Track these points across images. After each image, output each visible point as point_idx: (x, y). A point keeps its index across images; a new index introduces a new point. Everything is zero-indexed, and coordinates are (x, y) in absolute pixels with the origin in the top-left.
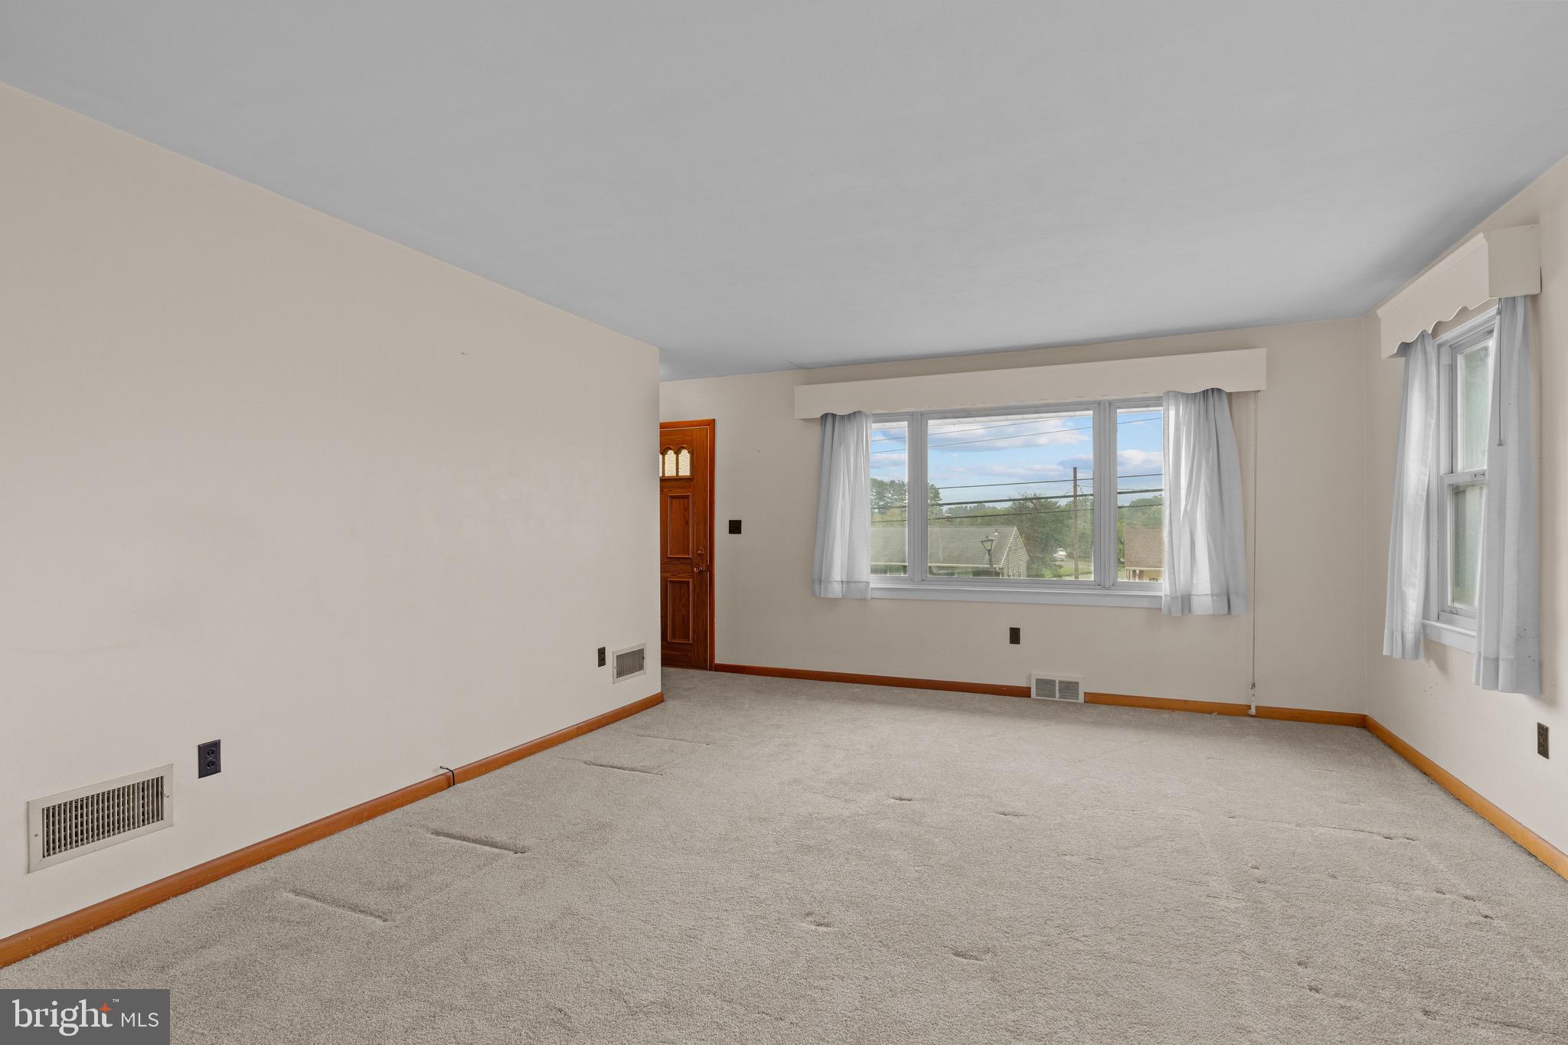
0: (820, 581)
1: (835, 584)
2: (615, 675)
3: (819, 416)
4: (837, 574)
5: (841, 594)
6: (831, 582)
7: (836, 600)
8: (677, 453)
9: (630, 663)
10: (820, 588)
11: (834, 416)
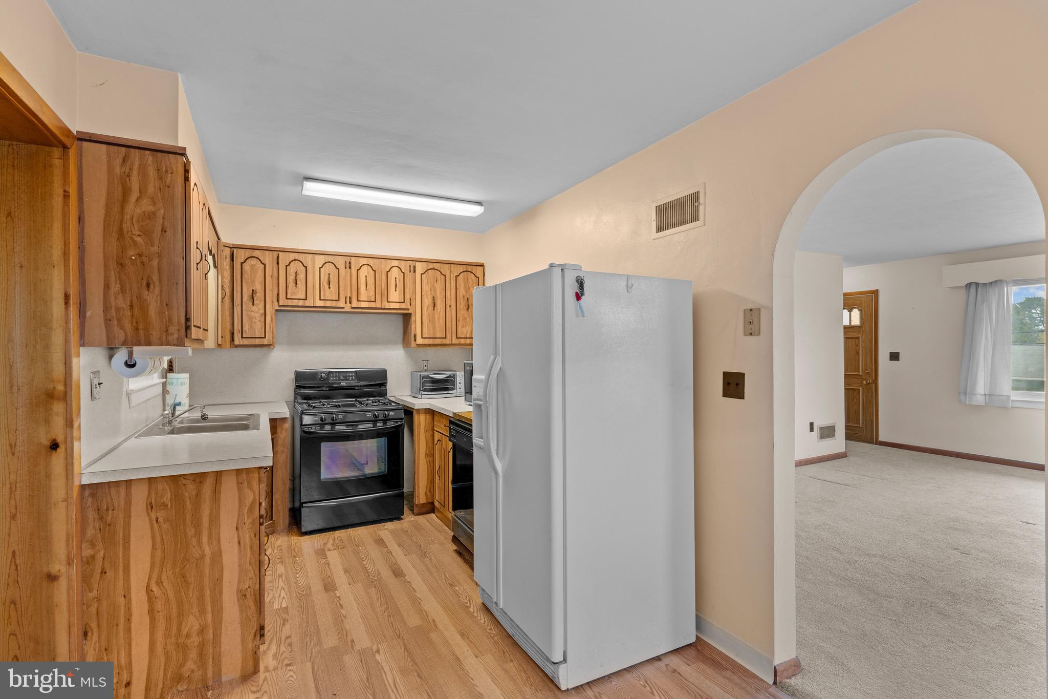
0: (966, 393)
1: (979, 396)
2: (819, 438)
3: (965, 285)
4: (981, 387)
5: (984, 403)
6: (975, 394)
7: (979, 407)
8: (850, 311)
9: (827, 432)
10: (966, 398)
11: (977, 284)
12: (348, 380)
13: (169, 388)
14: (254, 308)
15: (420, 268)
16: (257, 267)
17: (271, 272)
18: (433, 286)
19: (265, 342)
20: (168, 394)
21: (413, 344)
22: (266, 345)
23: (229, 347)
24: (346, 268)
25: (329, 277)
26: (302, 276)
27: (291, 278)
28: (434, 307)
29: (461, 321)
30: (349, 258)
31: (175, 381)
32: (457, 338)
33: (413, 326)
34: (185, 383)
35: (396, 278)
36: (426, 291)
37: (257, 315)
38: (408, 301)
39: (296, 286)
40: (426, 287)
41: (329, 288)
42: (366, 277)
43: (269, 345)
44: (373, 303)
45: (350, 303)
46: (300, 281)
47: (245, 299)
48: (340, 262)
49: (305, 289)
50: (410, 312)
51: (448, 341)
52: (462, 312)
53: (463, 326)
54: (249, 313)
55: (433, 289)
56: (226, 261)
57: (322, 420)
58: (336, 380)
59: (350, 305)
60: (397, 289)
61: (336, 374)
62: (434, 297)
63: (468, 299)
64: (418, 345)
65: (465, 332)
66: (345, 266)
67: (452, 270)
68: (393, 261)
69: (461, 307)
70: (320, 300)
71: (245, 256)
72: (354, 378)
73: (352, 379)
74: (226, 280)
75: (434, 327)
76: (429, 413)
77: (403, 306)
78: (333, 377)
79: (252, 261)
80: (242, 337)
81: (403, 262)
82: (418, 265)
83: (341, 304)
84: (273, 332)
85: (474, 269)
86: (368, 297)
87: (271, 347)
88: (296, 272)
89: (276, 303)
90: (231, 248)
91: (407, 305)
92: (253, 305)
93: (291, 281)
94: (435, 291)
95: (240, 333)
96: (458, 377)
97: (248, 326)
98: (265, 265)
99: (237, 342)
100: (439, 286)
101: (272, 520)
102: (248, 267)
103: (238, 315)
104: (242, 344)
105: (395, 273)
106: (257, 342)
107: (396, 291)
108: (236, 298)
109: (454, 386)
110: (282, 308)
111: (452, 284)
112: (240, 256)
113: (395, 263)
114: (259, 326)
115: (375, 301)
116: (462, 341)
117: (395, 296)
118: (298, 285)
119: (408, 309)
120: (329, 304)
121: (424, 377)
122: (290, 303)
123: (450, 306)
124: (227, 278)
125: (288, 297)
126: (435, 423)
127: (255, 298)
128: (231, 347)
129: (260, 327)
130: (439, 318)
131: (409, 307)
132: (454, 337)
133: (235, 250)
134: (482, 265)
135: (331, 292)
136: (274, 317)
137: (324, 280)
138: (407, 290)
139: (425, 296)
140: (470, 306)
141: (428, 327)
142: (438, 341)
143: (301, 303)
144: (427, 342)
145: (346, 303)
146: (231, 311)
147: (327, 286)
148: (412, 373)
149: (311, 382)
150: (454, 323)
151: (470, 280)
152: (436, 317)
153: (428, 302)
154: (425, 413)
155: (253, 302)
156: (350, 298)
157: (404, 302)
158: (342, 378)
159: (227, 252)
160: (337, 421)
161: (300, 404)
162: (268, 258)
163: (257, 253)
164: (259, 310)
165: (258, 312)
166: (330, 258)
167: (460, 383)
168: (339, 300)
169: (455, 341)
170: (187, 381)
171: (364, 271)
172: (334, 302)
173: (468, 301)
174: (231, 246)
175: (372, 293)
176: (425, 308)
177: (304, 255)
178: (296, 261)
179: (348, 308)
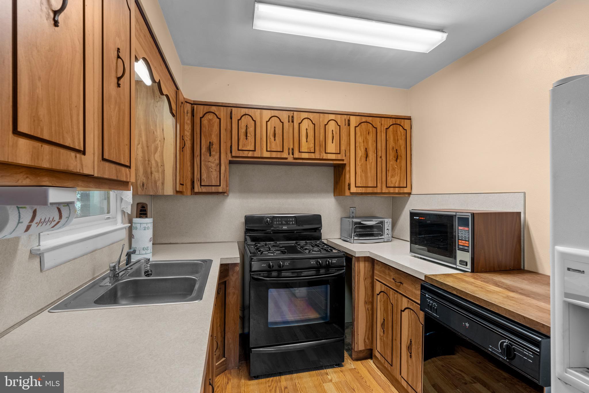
12: (289, 224)
13: (134, 232)
14: (211, 159)
15: (354, 121)
16: (214, 121)
17: (225, 126)
18: (366, 138)
19: (220, 189)
20: (133, 238)
21: (347, 193)
22: (221, 193)
23: (190, 194)
24: (289, 122)
25: (275, 130)
26: (251, 129)
27: (242, 131)
28: (366, 158)
29: (390, 171)
30: (292, 112)
31: (138, 226)
32: (387, 187)
33: (347, 176)
34: (148, 228)
35: (333, 131)
36: (360, 143)
37: (213, 165)
38: (343, 152)
39: (246, 139)
40: (360, 139)
41: (275, 140)
42: (307, 129)
43: (223, 193)
44: (313, 154)
45: (293, 154)
46: (250, 134)
47: (204, 150)
48: (284, 116)
49: (254, 141)
50: (344, 162)
51: (378, 190)
52: (391, 163)
53: (392, 176)
54: (207, 163)
55: (366, 141)
56: (187, 116)
57: (269, 266)
58: (279, 224)
59: (292, 156)
60: (334, 141)
61: (279, 219)
62: (366, 149)
63: (397, 150)
64: (352, 194)
65: (394, 182)
66: (289, 120)
67: (383, 123)
68: (330, 115)
69: (391, 158)
70: (267, 151)
71: (203, 111)
72: (294, 223)
73: (293, 224)
74: (187, 133)
75: (366, 177)
76: (368, 261)
77: (339, 157)
78: (276, 221)
79: (209, 116)
80: (201, 185)
81: (339, 116)
82: (353, 118)
83: (285, 155)
84: (227, 181)
85: (402, 122)
86: (308, 148)
87: (226, 194)
88: (247, 126)
89: (229, 155)
90: (192, 104)
91: (342, 156)
92: (210, 155)
93: (242, 134)
94: (367, 142)
95: (199, 181)
96: (386, 224)
97: (205, 175)
98: (220, 119)
99: (196, 190)
100: (371, 139)
101: (224, 357)
102: (206, 121)
103: (197, 165)
104: (200, 191)
105: (332, 126)
106: (213, 189)
107: (333, 142)
108: (196, 150)
109: (382, 232)
110: (234, 159)
111: (383, 137)
112: (200, 111)
113: (332, 117)
114: (214, 174)
115: (314, 152)
116: (392, 190)
117: (332, 147)
118: (248, 137)
119: (343, 160)
120: (274, 155)
121: (356, 223)
122: (241, 154)
123: (381, 157)
124: (188, 132)
125: (240, 149)
126: (376, 272)
127: (212, 150)
128: (191, 194)
129: (216, 176)
130: (370, 168)
131: (344, 158)
132: (384, 187)
133: (195, 106)
134: (409, 119)
135: (276, 144)
136: (228, 167)
137: (270, 133)
138: (343, 142)
139: (359, 148)
140: (399, 157)
141: (361, 176)
142: (370, 190)
143: (250, 154)
144: (360, 190)
145: (289, 154)
146: (192, 161)
147: (273, 139)
148: (341, 219)
149: (258, 225)
150: (384, 173)
151: (399, 132)
152: (368, 167)
153: (361, 153)
154: (365, 261)
155: (210, 153)
156: (293, 149)
157: (340, 153)
158: (284, 222)
159: (188, 107)
160: (284, 268)
161: (249, 245)
162: (223, 113)
163: (213, 109)
164: (215, 160)
165: (214, 162)
166: (276, 113)
167: (387, 229)
168: (283, 151)
169: (385, 190)
170: (151, 226)
171: (305, 125)
172: (279, 153)
173: (397, 152)
174: (192, 103)
175: (312, 145)
176: (358, 159)
177: (253, 110)
178: (247, 116)
179: (290, 159)
